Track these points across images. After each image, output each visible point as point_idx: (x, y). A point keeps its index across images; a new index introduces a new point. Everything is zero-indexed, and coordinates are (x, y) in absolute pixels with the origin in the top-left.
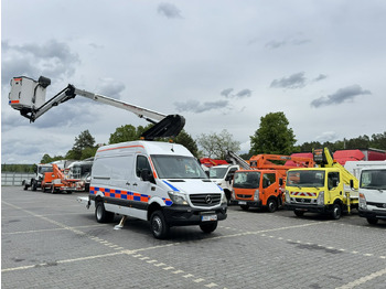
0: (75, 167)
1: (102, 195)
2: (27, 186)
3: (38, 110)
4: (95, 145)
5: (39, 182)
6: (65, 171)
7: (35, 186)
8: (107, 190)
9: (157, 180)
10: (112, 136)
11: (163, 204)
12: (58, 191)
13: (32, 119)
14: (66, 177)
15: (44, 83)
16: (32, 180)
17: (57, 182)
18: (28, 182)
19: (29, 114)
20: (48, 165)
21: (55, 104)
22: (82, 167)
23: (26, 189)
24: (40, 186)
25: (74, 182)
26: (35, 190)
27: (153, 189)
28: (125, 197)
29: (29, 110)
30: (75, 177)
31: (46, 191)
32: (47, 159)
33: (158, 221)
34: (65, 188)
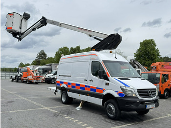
0: (39, 69)
1: (66, 87)
2: (13, 79)
3: (23, 34)
4: (47, 58)
5: (20, 77)
6: (34, 71)
7: (18, 80)
8: (69, 83)
9: (110, 78)
10: (57, 53)
11: (116, 95)
12: (31, 82)
13: (20, 39)
14: (35, 75)
15: (26, 17)
16: (16, 76)
17: (30, 77)
18: (14, 77)
19: (18, 36)
20: (24, 68)
21: (34, 29)
22: (43, 69)
23: (13, 81)
24: (20, 79)
25: (39, 77)
26: (17, 82)
27: (107, 84)
28: (84, 89)
29: (18, 34)
30: (40, 74)
31: (23, 82)
32: (22, 65)
33: (112, 107)
34: (35, 81)
